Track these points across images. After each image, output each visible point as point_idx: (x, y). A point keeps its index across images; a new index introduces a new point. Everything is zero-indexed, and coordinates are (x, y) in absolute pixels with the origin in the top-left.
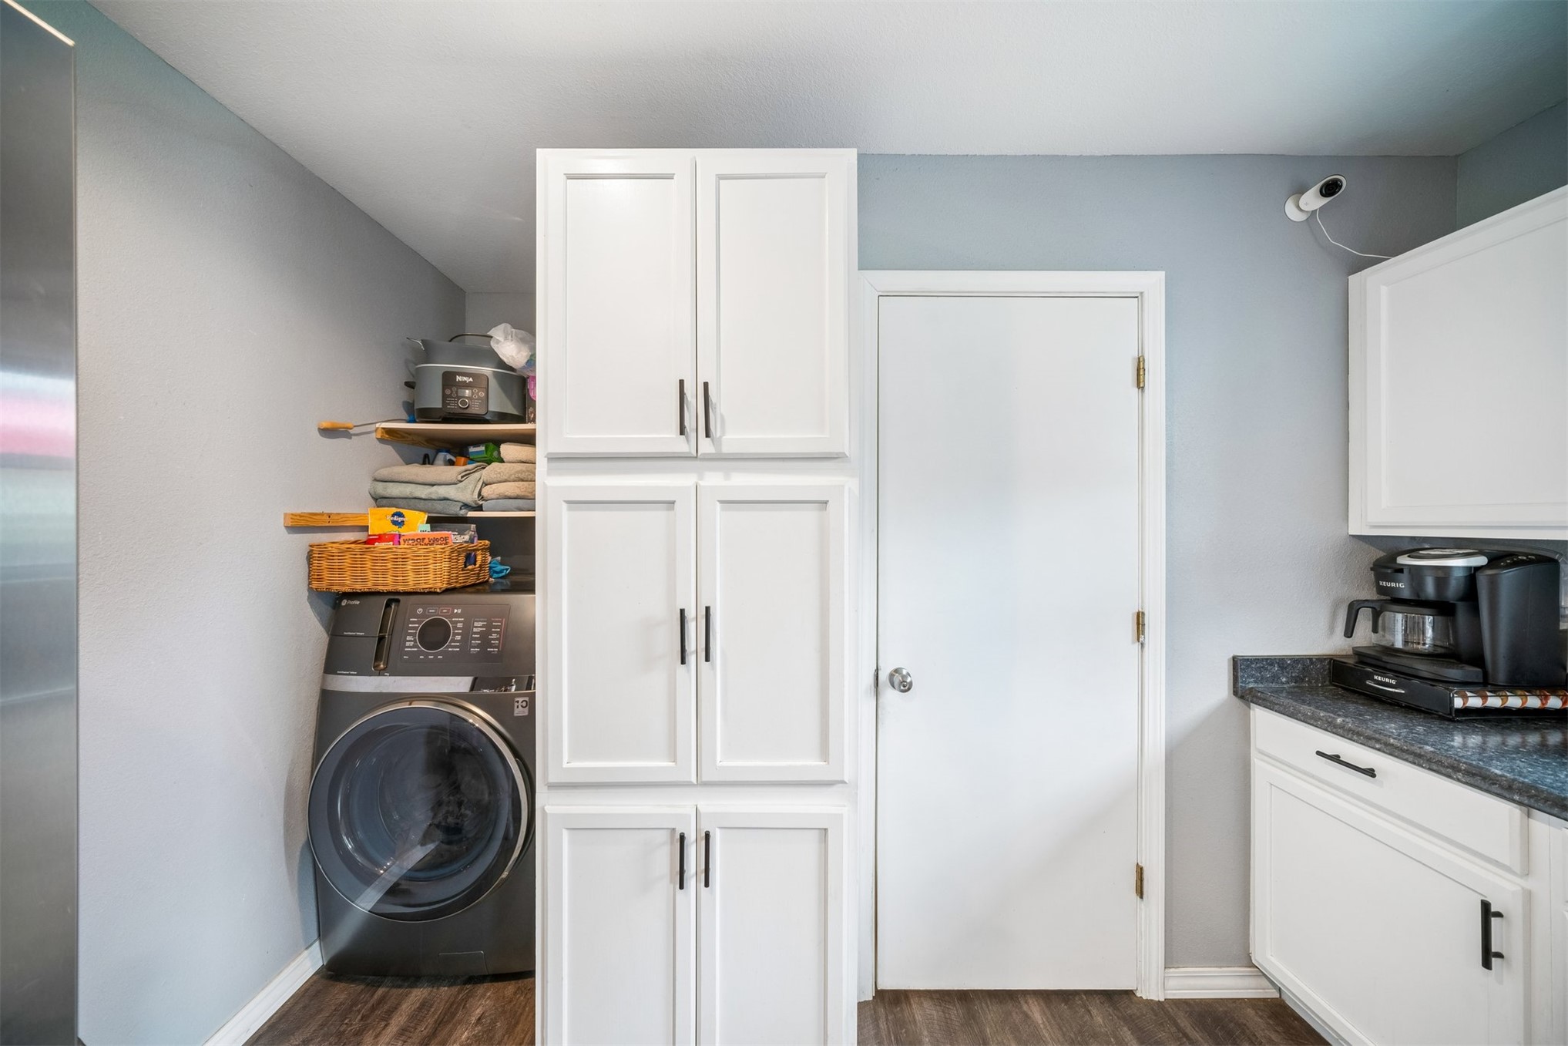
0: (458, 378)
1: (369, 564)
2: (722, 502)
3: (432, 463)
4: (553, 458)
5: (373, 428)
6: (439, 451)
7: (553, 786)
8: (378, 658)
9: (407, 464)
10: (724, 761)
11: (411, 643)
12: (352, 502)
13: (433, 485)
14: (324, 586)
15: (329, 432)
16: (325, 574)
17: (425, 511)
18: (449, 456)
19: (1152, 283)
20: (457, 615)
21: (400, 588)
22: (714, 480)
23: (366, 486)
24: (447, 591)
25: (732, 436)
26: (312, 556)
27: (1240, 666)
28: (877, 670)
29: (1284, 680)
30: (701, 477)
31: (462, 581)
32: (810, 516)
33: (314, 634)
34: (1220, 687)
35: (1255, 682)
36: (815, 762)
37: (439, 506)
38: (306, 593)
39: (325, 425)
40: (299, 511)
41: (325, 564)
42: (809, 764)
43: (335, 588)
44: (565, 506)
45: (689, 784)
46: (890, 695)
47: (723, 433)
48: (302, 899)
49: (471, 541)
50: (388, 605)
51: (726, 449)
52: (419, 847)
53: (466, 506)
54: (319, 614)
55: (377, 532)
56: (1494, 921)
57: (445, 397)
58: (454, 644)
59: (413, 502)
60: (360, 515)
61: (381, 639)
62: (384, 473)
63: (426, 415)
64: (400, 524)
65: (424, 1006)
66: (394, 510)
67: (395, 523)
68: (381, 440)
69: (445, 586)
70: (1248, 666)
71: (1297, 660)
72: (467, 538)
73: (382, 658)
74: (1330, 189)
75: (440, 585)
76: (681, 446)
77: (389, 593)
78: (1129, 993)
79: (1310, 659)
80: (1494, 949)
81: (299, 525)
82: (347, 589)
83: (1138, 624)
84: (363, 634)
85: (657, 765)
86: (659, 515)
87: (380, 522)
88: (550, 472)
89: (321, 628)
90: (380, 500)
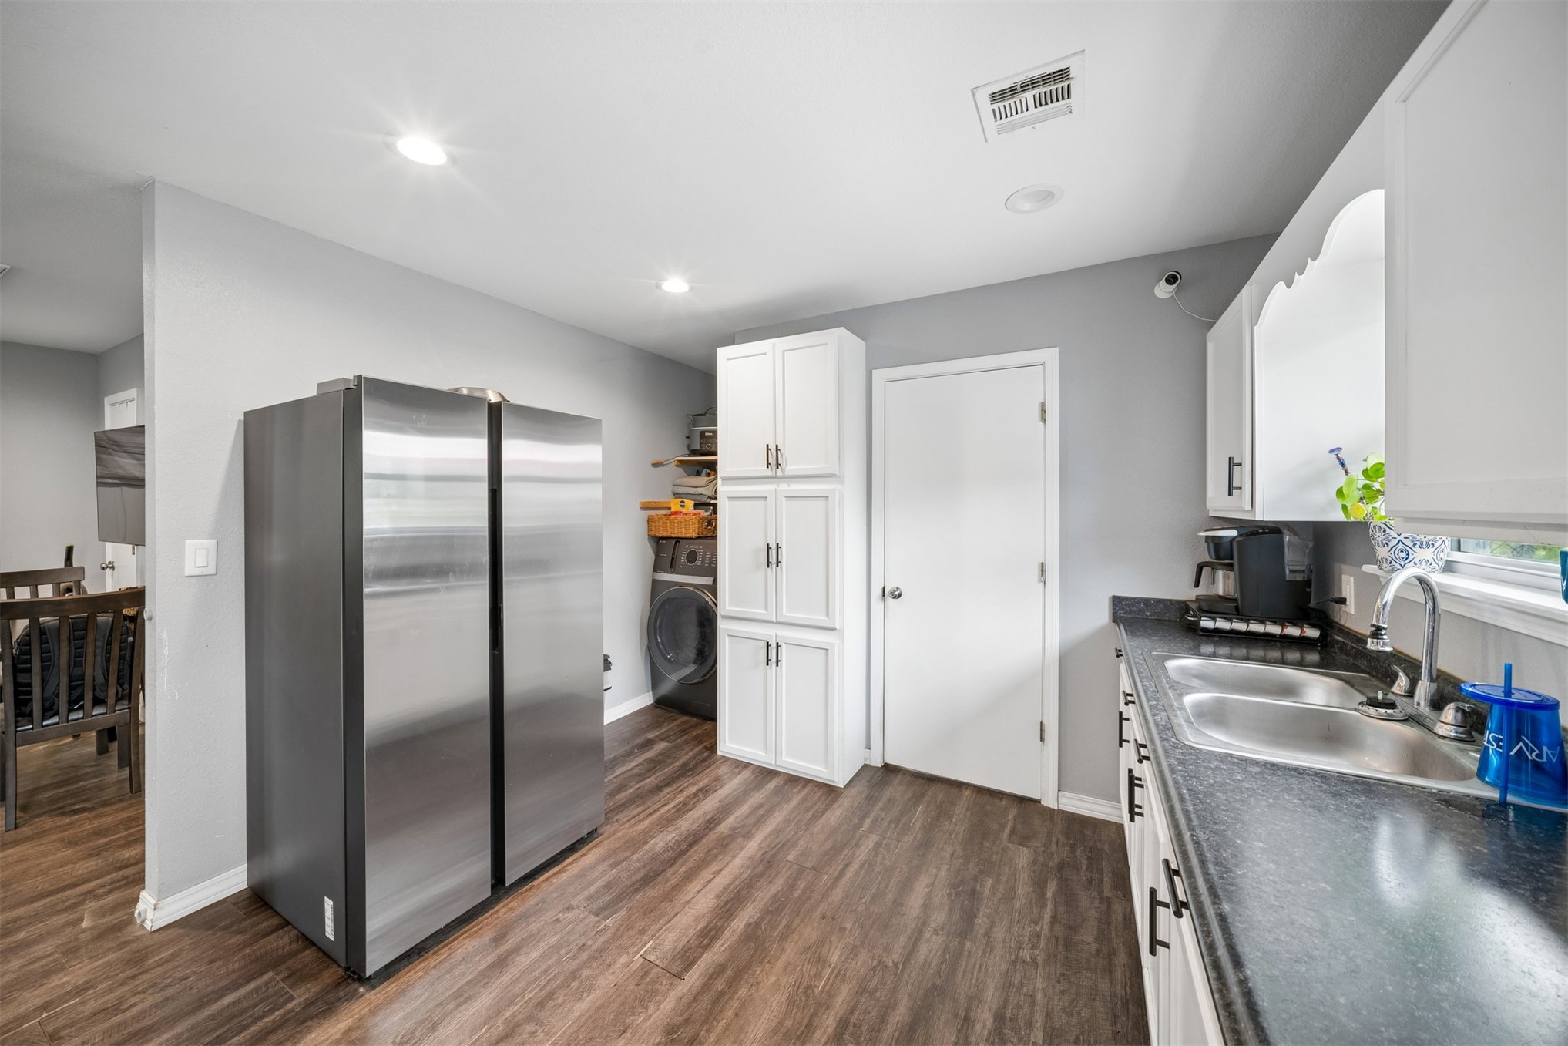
0: (706, 434)
1: (668, 525)
2: (786, 497)
3: (700, 475)
4: (723, 479)
5: (672, 460)
6: (704, 468)
7: (724, 617)
8: (671, 567)
9: (689, 476)
10: (786, 614)
11: (683, 560)
12: (664, 497)
13: (696, 487)
14: (653, 533)
15: (656, 465)
16: (653, 528)
17: (693, 500)
18: (708, 471)
19: (1051, 356)
20: (701, 549)
21: (680, 536)
22: (783, 487)
23: (670, 489)
24: (698, 538)
25: (790, 467)
26: (650, 520)
27: (1117, 602)
28: (884, 588)
29: (1148, 614)
30: (778, 486)
31: (705, 534)
32: (821, 503)
33: (651, 555)
34: (1103, 615)
35: (1125, 613)
36: (823, 618)
37: (698, 498)
38: (647, 537)
39: (654, 462)
40: (644, 501)
41: (653, 524)
42: (820, 618)
43: (657, 535)
44: (727, 499)
45: (772, 622)
46: (890, 601)
47: (786, 466)
48: (646, 669)
49: (711, 515)
50: (676, 544)
51: (786, 474)
52: (692, 665)
53: (709, 498)
54: (652, 546)
55: (674, 510)
56: (1124, 721)
57: (701, 444)
58: (698, 562)
59: (688, 496)
60: (667, 502)
61: (673, 558)
62: (678, 482)
63: (694, 453)
64: (683, 506)
65: (686, 722)
66: (681, 500)
67: (681, 506)
68: (677, 466)
69: (696, 535)
70: (1120, 602)
71: (1158, 601)
72: (708, 513)
73: (673, 567)
74: (1171, 280)
75: (694, 535)
76: (769, 472)
77: (676, 538)
78: (1038, 801)
79: (1170, 601)
80: (1124, 738)
81: (645, 507)
82: (661, 535)
83: (1042, 571)
84: (666, 556)
85: (758, 612)
86: (762, 503)
87: (675, 506)
88: (723, 485)
89: (652, 553)
90: (676, 495)
